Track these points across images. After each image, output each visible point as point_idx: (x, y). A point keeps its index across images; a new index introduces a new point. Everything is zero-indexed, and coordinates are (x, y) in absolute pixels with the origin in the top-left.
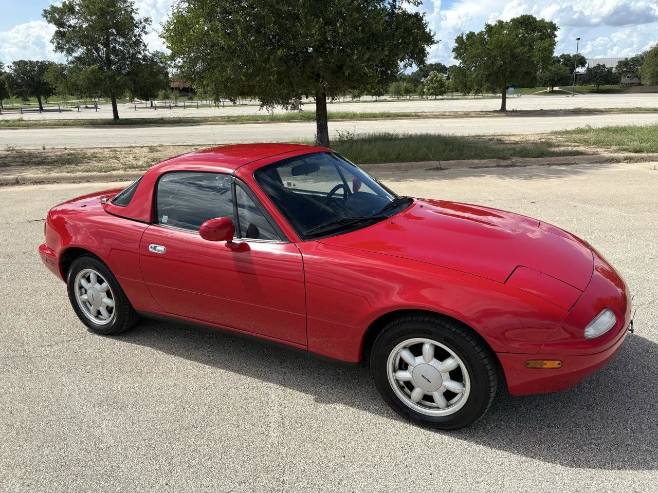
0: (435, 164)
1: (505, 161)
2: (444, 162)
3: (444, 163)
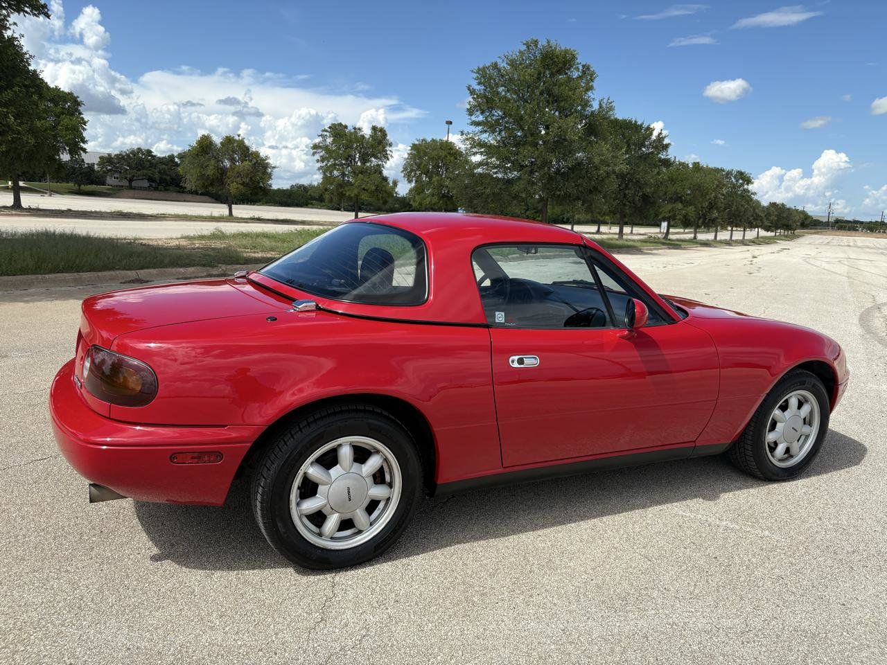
0: (132, 274)
1: (215, 269)
2: (142, 271)
3: (143, 273)
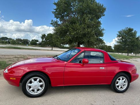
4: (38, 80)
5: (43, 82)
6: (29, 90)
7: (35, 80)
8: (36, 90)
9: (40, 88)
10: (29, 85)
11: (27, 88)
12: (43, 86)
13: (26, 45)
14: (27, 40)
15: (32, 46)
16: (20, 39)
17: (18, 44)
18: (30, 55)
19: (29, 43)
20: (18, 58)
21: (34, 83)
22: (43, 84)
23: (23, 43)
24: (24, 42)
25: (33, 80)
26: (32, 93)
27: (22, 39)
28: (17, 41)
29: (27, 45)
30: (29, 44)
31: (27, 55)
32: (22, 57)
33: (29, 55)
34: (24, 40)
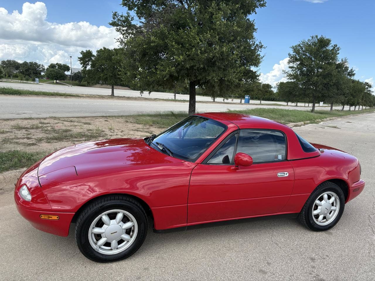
4: (120, 216)
5: (132, 221)
6: (96, 244)
7: (112, 216)
8: (114, 243)
9: (125, 236)
10: (97, 230)
11: (91, 240)
12: (133, 231)
13: (34, 80)
14: (36, 64)
15: (53, 83)
16: (14, 62)
17: (9, 76)
18: (59, 119)
19: (42, 74)
20: (26, 129)
21: (108, 225)
22: (134, 226)
23: (22, 73)
24: (26, 70)
25: (105, 218)
26: (106, 251)
27: (21, 62)
28: (4, 67)
29: (37, 79)
30: (42, 77)
31: (48, 115)
32: (37, 128)
33: (55, 118)
34: (25, 64)
